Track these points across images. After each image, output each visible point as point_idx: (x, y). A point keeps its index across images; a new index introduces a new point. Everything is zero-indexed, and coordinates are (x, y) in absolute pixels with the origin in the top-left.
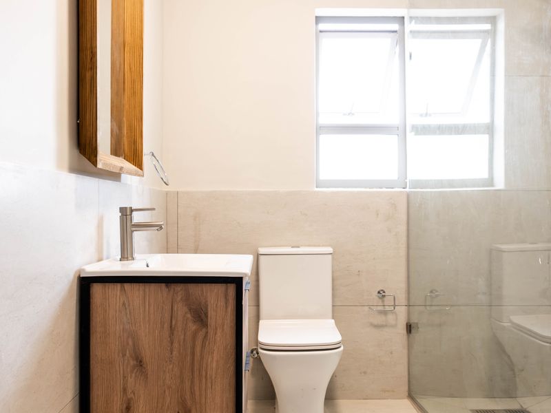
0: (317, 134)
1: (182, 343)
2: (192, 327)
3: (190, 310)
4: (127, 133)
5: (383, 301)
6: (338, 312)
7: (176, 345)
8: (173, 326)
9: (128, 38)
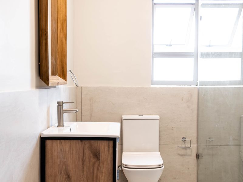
0: (153, 57)
1: (88, 168)
2: (93, 160)
3: (92, 152)
4: (59, 63)
5: (185, 143)
6: (162, 148)
7: (85, 168)
8: (84, 160)
9: (59, 16)
